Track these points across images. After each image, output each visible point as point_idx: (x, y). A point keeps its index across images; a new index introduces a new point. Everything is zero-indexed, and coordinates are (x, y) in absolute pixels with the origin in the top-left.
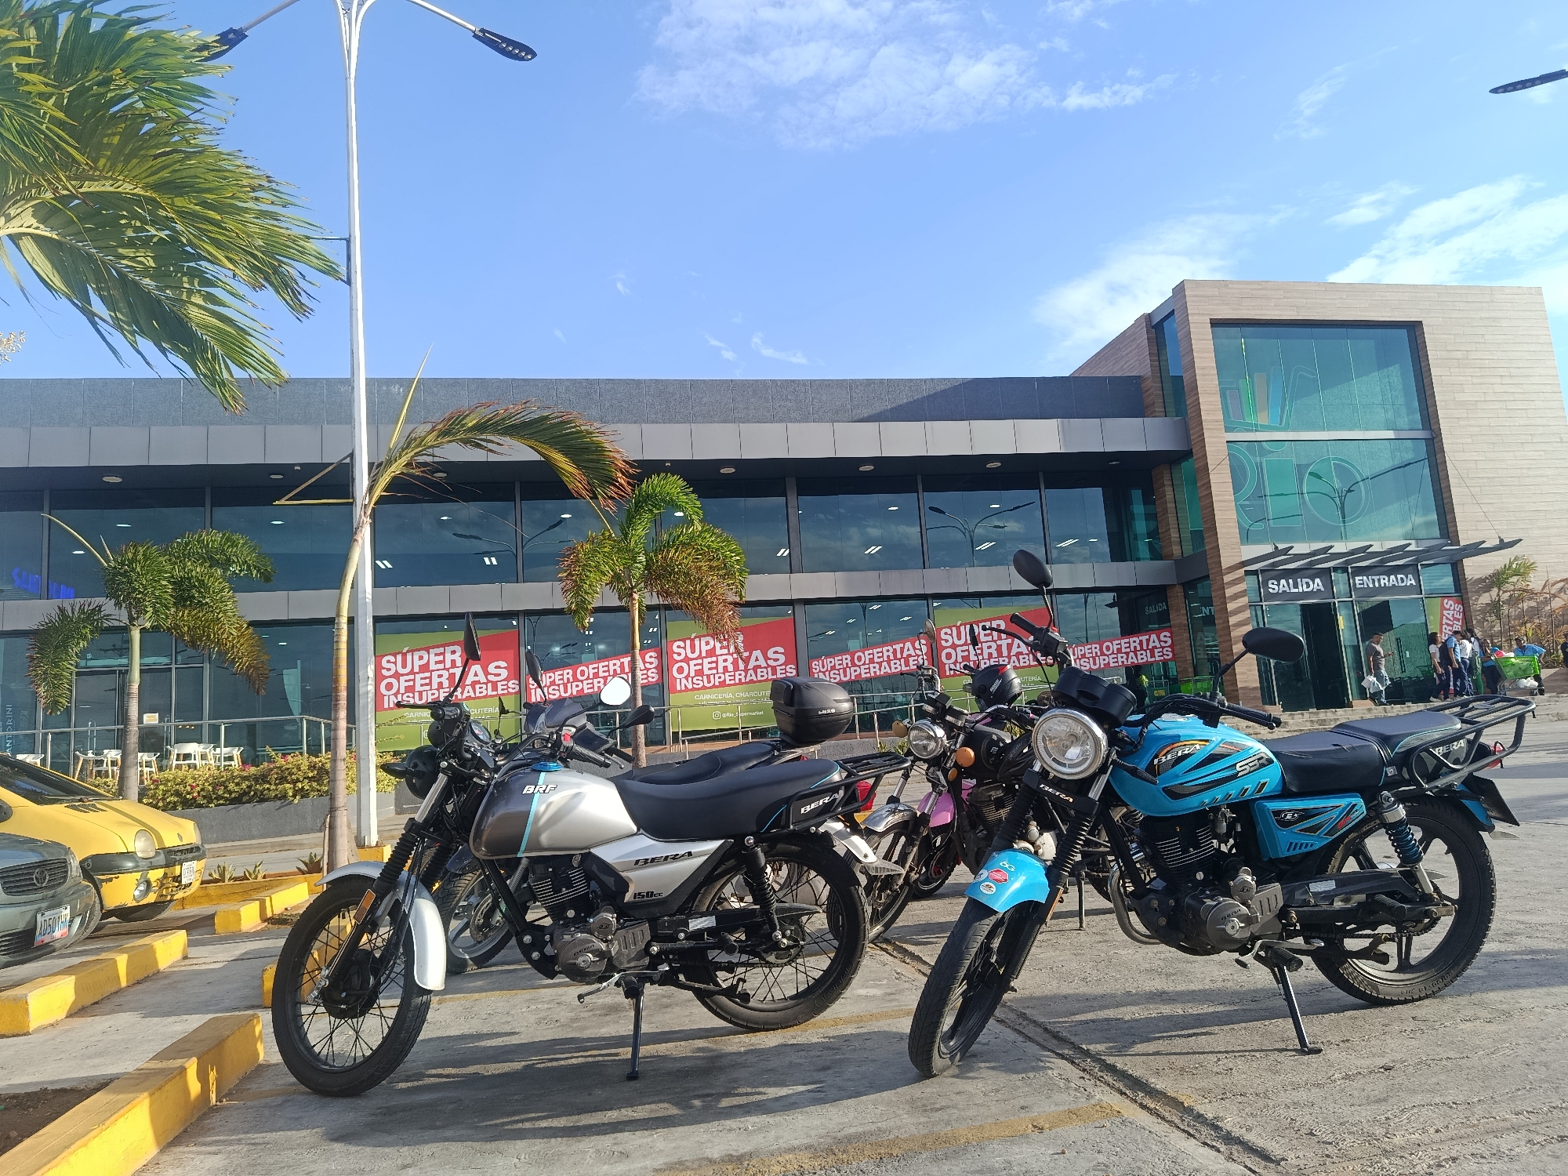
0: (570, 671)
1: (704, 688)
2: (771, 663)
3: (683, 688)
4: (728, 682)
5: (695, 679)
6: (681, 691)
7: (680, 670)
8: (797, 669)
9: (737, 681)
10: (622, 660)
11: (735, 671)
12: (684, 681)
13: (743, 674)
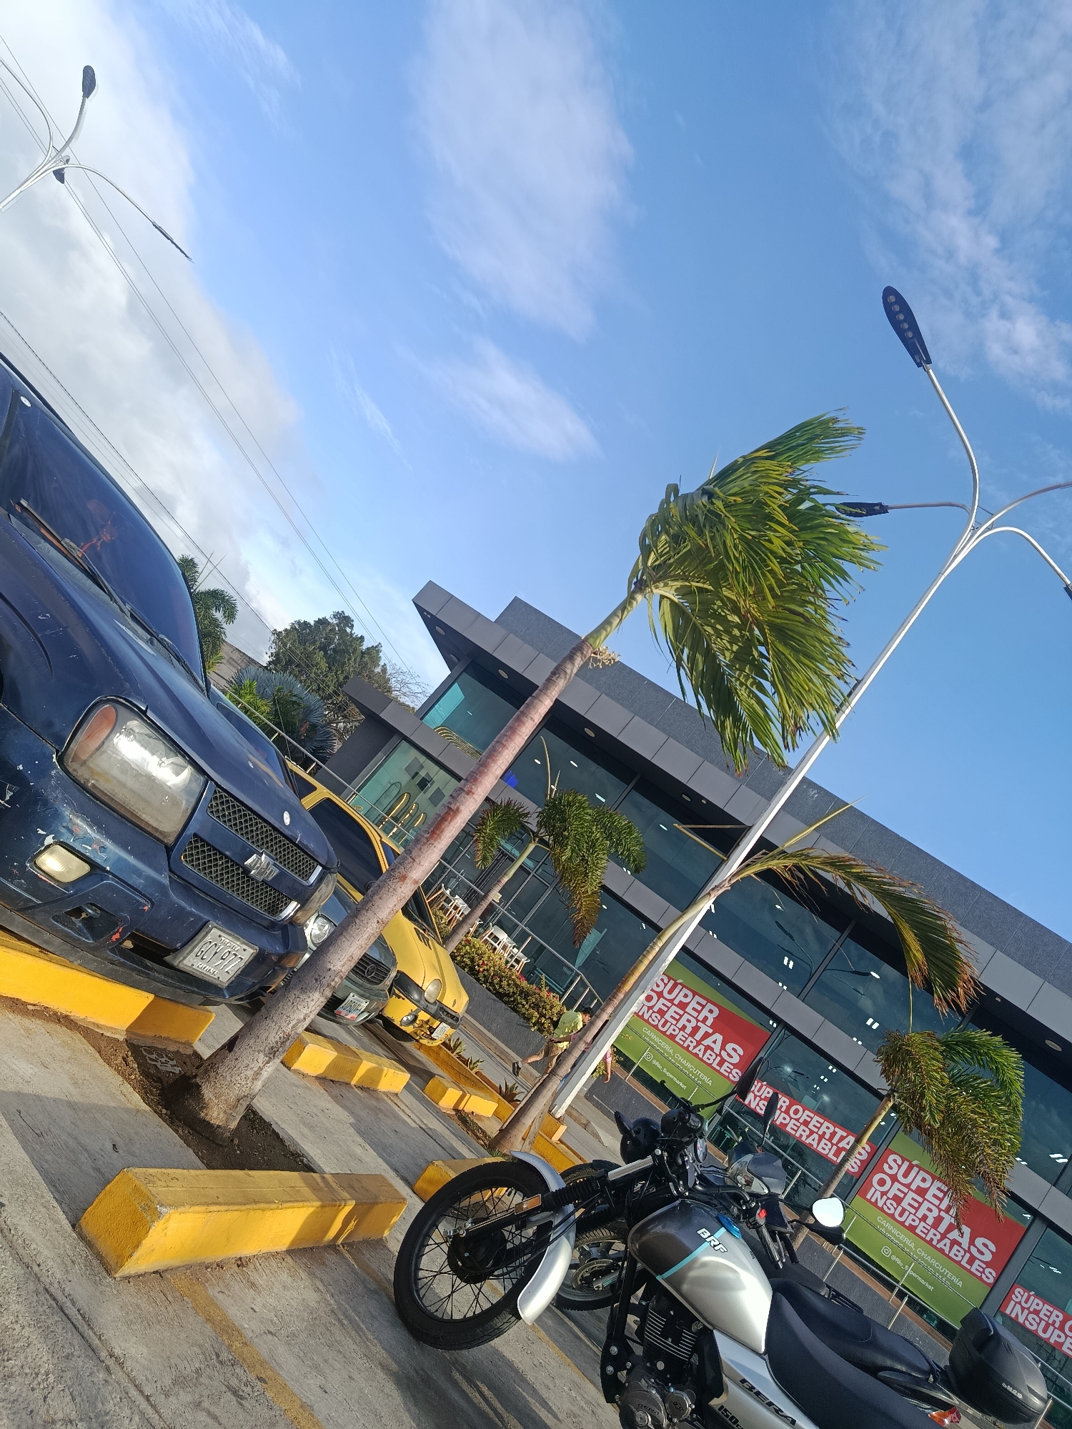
0: (788, 1103)
1: (892, 1216)
2: (973, 1250)
3: (873, 1200)
4: (918, 1231)
5: (889, 1202)
6: (869, 1201)
7: (882, 1183)
8: (997, 1281)
9: (928, 1238)
10: (837, 1129)
11: (932, 1227)
12: (878, 1195)
13: (939, 1236)
